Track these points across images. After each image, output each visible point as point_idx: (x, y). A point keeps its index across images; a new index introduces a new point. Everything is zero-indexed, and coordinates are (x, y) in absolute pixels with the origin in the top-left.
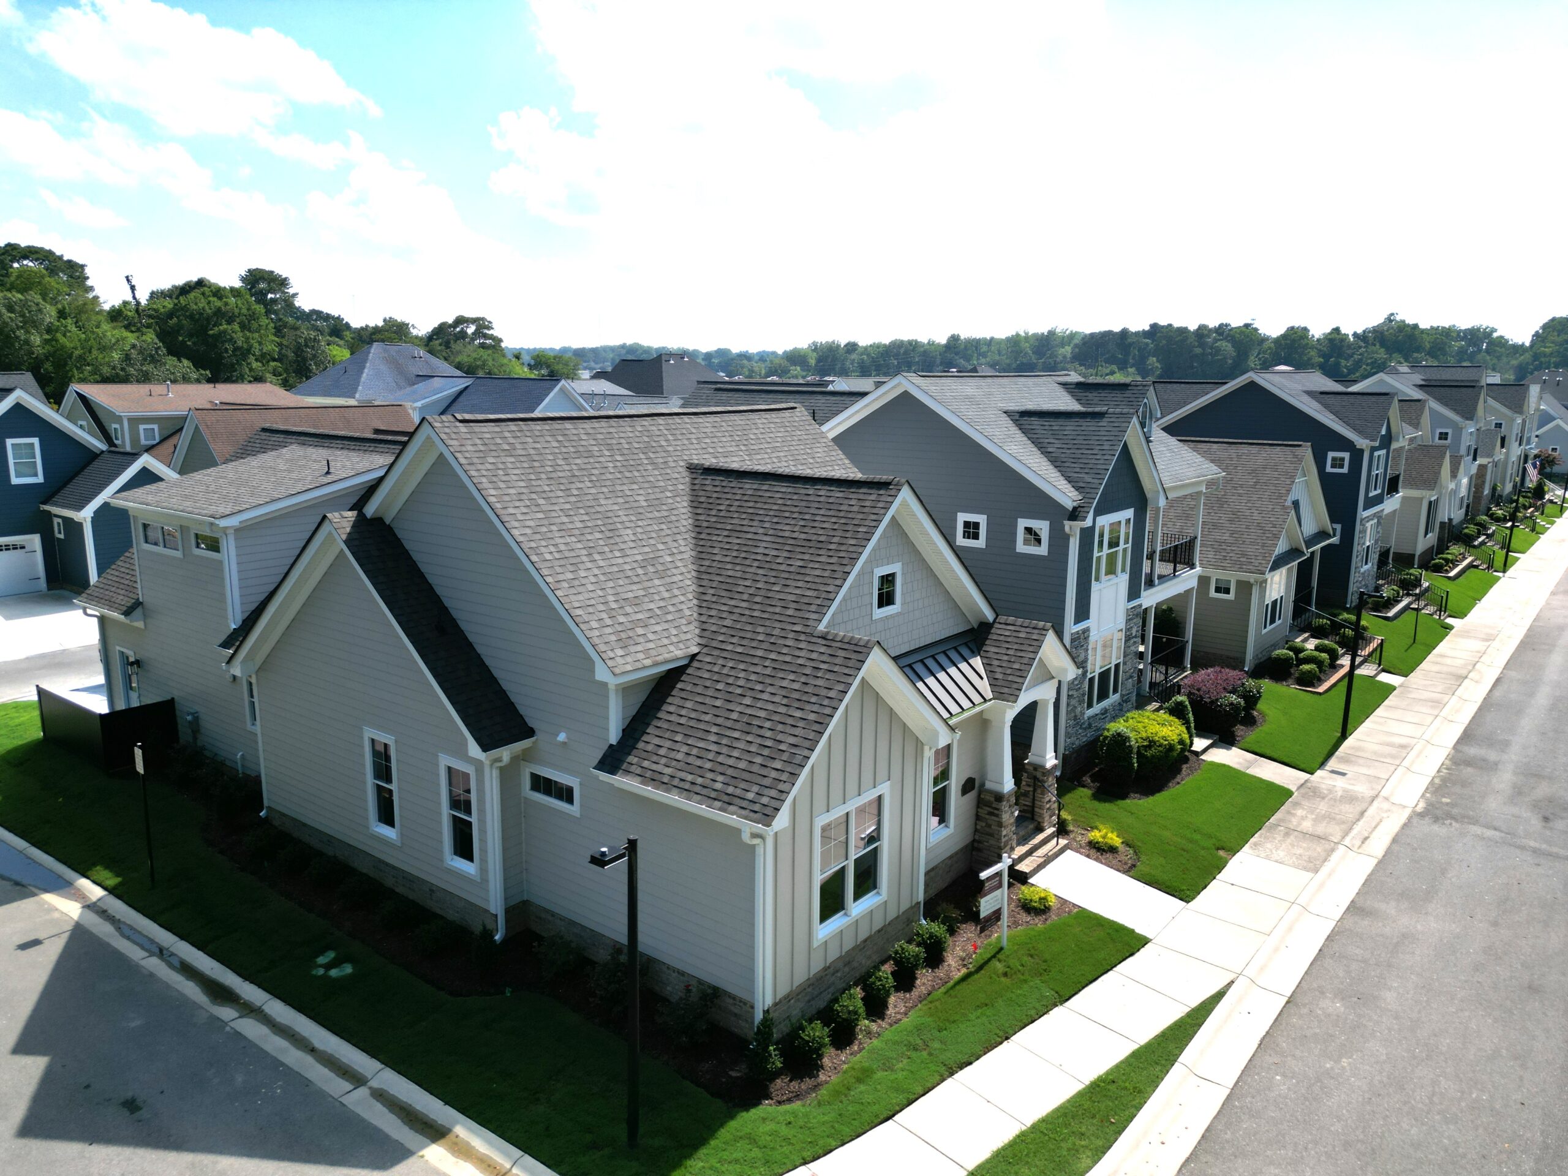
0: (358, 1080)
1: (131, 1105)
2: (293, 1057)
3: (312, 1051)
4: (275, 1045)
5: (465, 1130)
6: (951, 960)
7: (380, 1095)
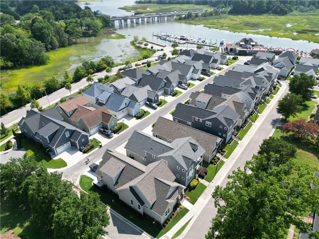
0: (137, 228)
1: (124, 231)
2: (132, 226)
3: (133, 225)
4: (130, 225)
5: (144, 232)
6: (175, 215)
7: (138, 229)
